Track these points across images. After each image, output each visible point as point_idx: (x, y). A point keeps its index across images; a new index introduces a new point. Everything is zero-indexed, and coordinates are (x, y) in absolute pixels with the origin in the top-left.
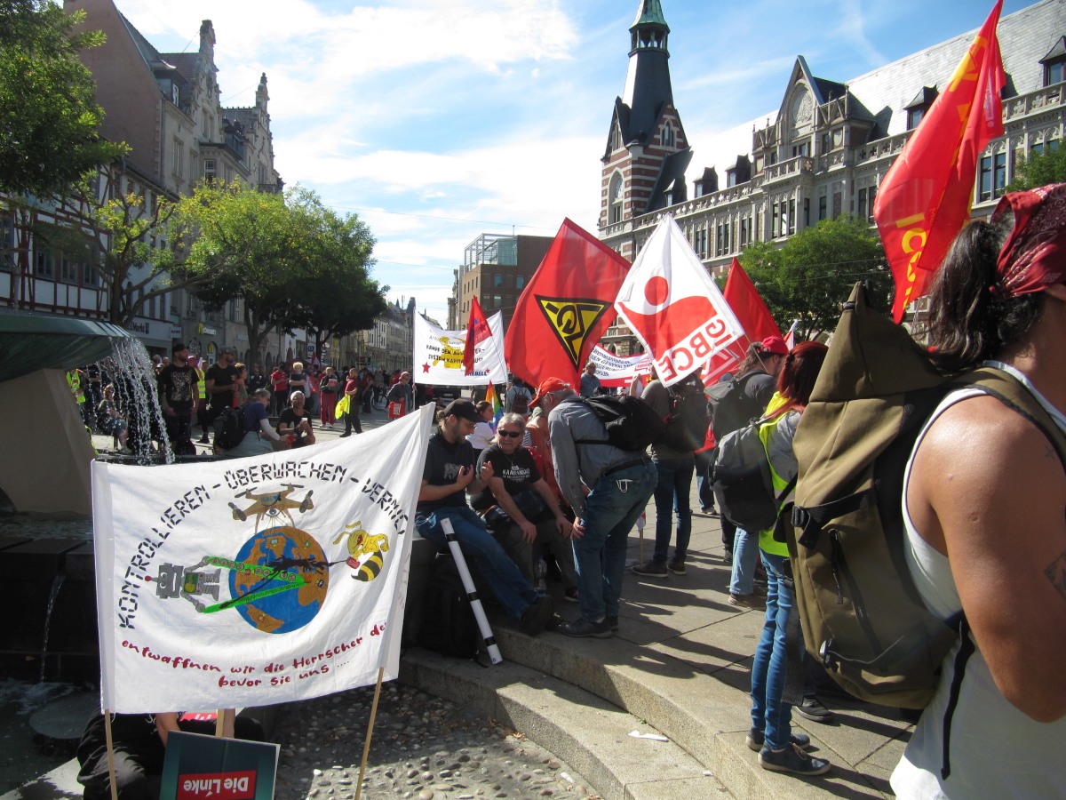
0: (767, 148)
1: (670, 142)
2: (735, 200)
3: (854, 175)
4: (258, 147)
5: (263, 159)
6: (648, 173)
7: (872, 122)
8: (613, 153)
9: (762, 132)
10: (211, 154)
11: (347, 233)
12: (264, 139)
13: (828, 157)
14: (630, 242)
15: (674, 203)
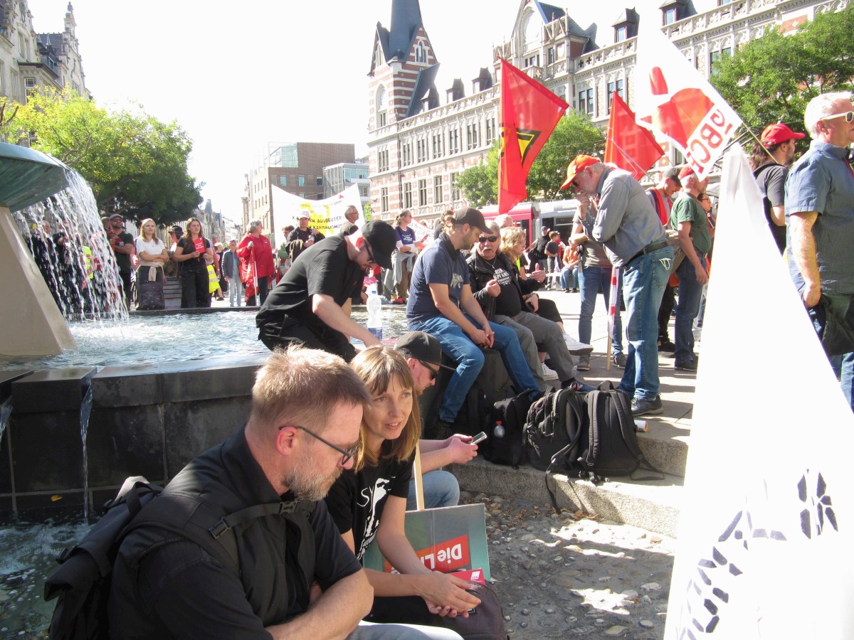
1: (423, 59)
2: (480, 104)
3: (575, 81)
4: (71, 68)
5: (76, 79)
6: (407, 85)
7: (587, 38)
8: (377, 69)
9: (500, 48)
10: (30, 73)
11: (169, 133)
12: (75, 61)
13: (553, 66)
14: (396, 142)
15: (430, 108)
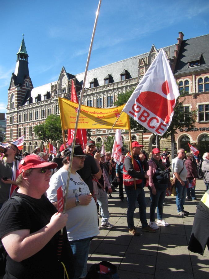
0: (55, 90)
1: (28, 87)
2: (46, 103)
6: (22, 95)
7: (81, 86)
8: (11, 88)
9: (53, 86)
13: (70, 93)
14: (16, 114)
15: (29, 103)
